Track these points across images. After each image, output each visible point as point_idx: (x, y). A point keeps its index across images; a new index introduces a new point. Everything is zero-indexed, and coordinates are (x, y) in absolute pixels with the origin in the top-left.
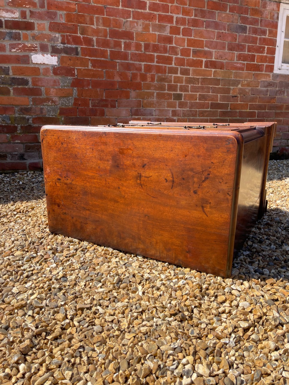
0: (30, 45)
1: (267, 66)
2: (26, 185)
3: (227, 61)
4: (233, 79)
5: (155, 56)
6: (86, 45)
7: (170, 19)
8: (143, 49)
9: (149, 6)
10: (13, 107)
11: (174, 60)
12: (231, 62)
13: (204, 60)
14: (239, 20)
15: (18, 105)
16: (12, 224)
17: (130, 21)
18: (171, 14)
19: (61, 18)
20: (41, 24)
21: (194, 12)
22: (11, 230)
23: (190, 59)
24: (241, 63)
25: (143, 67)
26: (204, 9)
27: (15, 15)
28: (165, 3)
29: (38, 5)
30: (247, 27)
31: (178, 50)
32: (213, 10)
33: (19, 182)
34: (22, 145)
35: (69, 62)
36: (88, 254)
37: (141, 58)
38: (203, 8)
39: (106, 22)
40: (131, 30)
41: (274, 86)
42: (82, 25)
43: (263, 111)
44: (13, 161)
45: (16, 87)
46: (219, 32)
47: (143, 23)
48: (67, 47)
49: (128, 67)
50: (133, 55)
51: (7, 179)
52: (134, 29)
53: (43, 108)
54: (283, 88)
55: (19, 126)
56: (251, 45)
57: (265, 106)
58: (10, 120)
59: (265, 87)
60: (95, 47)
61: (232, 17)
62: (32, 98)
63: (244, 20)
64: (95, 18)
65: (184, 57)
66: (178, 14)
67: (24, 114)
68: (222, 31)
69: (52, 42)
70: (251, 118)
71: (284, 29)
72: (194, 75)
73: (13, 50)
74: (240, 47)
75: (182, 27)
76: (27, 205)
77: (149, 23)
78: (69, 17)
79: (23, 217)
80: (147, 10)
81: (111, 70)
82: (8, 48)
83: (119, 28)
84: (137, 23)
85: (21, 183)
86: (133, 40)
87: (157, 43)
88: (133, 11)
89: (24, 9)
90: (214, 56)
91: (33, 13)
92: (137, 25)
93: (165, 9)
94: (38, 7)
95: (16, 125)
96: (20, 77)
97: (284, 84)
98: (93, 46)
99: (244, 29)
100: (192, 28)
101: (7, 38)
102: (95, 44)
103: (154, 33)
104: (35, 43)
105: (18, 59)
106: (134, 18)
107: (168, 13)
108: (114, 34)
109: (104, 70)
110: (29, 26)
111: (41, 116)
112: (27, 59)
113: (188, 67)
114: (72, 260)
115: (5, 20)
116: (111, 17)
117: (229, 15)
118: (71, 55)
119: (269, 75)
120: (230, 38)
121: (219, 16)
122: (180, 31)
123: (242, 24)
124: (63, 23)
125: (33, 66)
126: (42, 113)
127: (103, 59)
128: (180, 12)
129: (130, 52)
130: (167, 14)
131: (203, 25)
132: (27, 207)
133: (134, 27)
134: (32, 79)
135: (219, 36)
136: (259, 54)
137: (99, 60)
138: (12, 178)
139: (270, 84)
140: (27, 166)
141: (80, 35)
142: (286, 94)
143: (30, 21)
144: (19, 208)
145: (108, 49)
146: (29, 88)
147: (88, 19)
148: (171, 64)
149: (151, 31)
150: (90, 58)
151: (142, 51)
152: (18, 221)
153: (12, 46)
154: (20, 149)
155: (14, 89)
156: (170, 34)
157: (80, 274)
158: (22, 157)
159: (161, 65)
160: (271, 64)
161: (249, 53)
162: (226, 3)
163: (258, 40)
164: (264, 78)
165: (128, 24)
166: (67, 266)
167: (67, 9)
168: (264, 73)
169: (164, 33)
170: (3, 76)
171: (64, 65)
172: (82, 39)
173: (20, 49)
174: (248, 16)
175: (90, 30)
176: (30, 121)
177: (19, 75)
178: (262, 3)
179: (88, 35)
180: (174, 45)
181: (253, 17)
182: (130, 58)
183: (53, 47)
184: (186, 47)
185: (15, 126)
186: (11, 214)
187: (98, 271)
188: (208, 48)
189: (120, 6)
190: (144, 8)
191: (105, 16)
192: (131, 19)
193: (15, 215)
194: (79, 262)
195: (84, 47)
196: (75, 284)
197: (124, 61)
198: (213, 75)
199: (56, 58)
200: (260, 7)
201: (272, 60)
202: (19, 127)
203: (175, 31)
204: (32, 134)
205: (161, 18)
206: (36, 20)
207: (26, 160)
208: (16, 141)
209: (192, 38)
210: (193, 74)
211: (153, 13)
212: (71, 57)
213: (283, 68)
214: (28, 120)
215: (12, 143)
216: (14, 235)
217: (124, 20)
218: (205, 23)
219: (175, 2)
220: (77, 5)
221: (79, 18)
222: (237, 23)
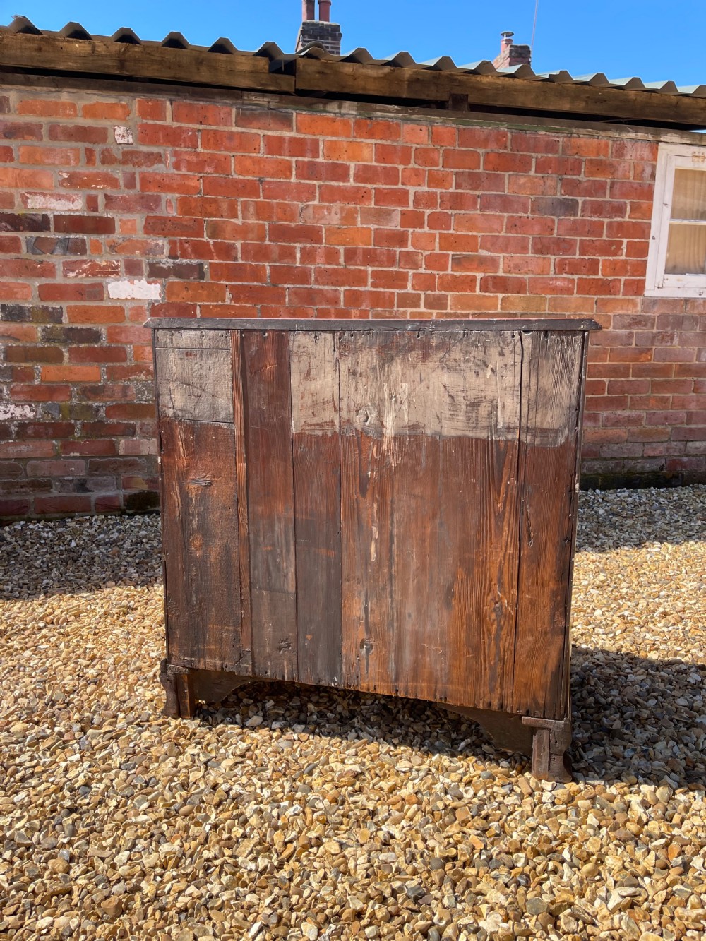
0: (105, 264)
1: (627, 284)
2: (83, 549)
3: (532, 275)
4: (547, 312)
5: (370, 272)
6: (220, 259)
7: (402, 197)
8: (342, 260)
9: (355, 174)
10: (68, 387)
11: (410, 278)
12: (543, 278)
13: (479, 275)
14: (559, 189)
15: (80, 382)
16: (27, 653)
17: (315, 207)
18: (404, 187)
19: (169, 206)
20: (129, 221)
21: (454, 178)
22: (22, 669)
23: (447, 275)
24: (565, 279)
25: (342, 296)
26: (477, 171)
27: (75, 205)
28: (390, 165)
29: (122, 183)
30: (577, 202)
31: (420, 257)
32: (499, 172)
33: (70, 541)
34: (82, 462)
35: (184, 294)
36: (146, 734)
37: (336, 278)
38: (476, 168)
39: (262, 211)
40: (317, 223)
41: (645, 325)
42: (212, 219)
43: (623, 379)
44: (64, 494)
45: (75, 345)
46: (513, 217)
47: (342, 209)
48: (180, 265)
49: (310, 297)
50: (320, 273)
51: (48, 532)
52: (322, 222)
53: (128, 386)
54: (669, 328)
55: (78, 422)
56: (589, 241)
57: (627, 368)
58: (61, 411)
59: (624, 327)
60: (240, 261)
61: (542, 182)
62: (107, 368)
63: (572, 187)
64: (239, 203)
65: (433, 272)
66: (419, 185)
67: (90, 400)
68: (519, 215)
69: (151, 256)
70: (593, 396)
71: (668, 198)
72: (456, 308)
73: (71, 275)
74: (561, 246)
75: (428, 212)
76: (69, 607)
77: (356, 208)
78: (185, 205)
79: (54, 636)
80: (352, 183)
81: (273, 305)
82: (60, 269)
83: (291, 221)
84: (329, 209)
85: (73, 544)
86: (321, 243)
87: (372, 247)
88: (320, 186)
89: (93, 193)
90: (501, 266)
91: (112, 199)
92: (330, 213)
93: (391, 176)
94: (122, 187)
95: (73, 421)
96: (84, 326)
97: (671, 318)
98: (236, 259)
99: (570, 207)
100: (450, 212)
101: (59, 250)
102: (239, 255)
103: (365, 226)
104: (116, 258)
105: (80, 292)
106: (322, 199)
107: (397, 184)
108: (280, 233)
109: (259, 306)
110: (104, 226)
111: (123, 402)
112: (97, 292)
113: (443, 292)
114: (112, 748)
115: (54, 216)
116: (274, 201)
117: (536, 180)
118: (189, 278)
119: (634, 304)
120: (537, 228)
121: (510, 184)
122: (424, 219)
123: (567, 197)
124: (173, 217)
125: (110, 304)
126: (125, 395)
127: (255, 284)
128: (424, 181)
129: (313, 267)
130: (395, 187)
131: (475, 203)
132: (67, 610)
133: (323, 217)
134: (109, 329)
135: (512, 226)
136: (607, 258)
137: (247, 286)
138: (60, 530)
139: (636, 321)
140: (93, 504)
141: (209, 240)
142: (676, 341)
143: (105, 215)
144: (50, 614)
145: (267, 264)
146: (102, 348)
147: (225, 206)
148: (406, 287)
149: (359, 223)
150: (227, 283)
151: (339, 264)
152: (42, 647)
153: (69, 267)
154: (78, 469)
155: (70, 351)
156: (401, 227)
157: (117, 780)
158: (82, 486)
159: (381, 290)
160: (638, 278)
161: (582, 257)
162: (528, 154)
163: (605, 227)
164: (622, 309)
165: (310, 211)
166: (100, 759)
167: (181, 188)
168: (620, 297)
169: (387, 225)
170: (49, 326)
171: (174, 299)
172: (212, 247)
173: (84, 271)
174: (582, 178)
175: (229, 229)
176: (102, 413)
177: (83, 322)
178: (613, 146)
179: (225, 239)
180: (410, 248)
181: (592, 179)
182: (313, 279)
183: (151, 265)
184: (437, 251)
185: (70, 424)
186: (34, 628)
187: (153, 774)
188: (489, 250)
189: (294, 176)
190: (344, 177)
191: (261, 199)
192: (316, 202)
193: (40, 629)
194: (124, 752)
195: (217, 262)
196: (101, 802)
197: (301, 286)
198: (499, 306)
199: (158, 286)
200: (609, 156)
201: (641, 268)
202: (79, 426)
203: (413, 219)
204: (103, 439)
205: (381, 196)
206: (118, 213)
207: (90, 491)
208: (72, 454)
209: (452, 231)
210: (455, 306)
211: (364, 187)
212: (189, 283)
213: (667, 283)
214: (97, 410)
215: (64, 458)
216: (24, 682)
217: (301, 205)
218: (479, 200)
219: (412, 161)
220: (201, 180)
221: (207, 206)
222: (555, 194)
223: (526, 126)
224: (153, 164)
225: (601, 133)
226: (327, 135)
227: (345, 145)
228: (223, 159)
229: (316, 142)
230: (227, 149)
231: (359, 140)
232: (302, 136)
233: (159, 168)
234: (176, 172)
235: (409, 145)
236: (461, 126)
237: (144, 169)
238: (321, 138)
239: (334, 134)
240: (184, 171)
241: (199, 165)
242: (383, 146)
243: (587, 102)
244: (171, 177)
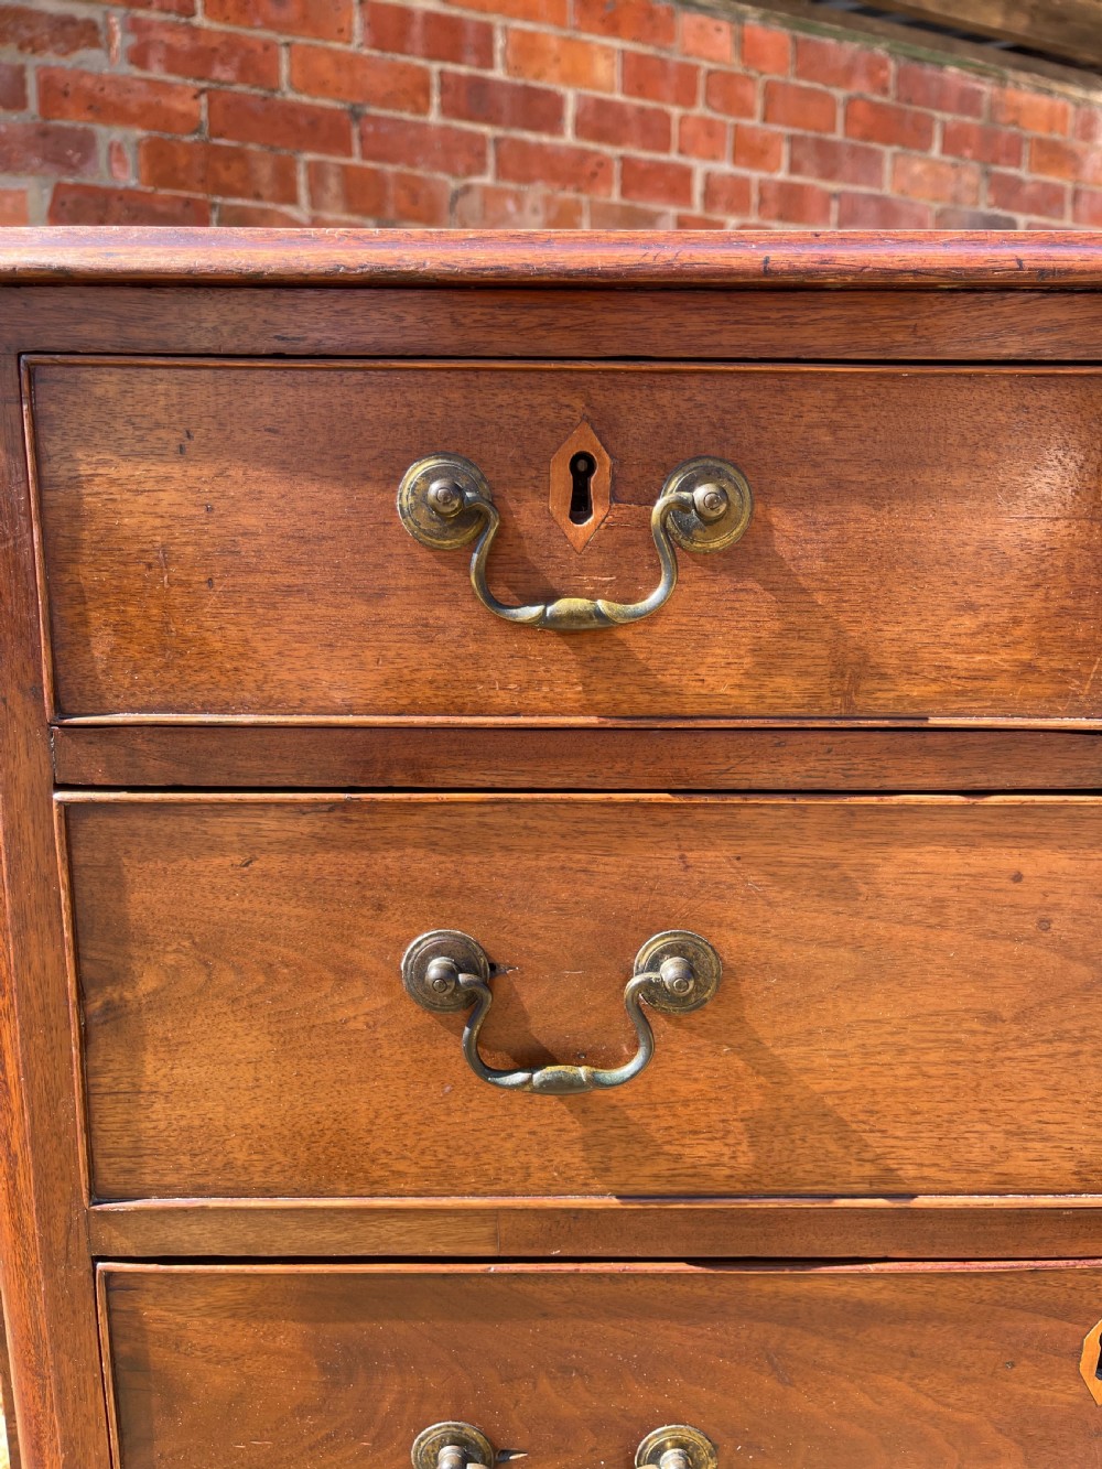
7: (676, 184)
9: (576, 118)
14: (984, 192)
17: (486, 191)
18: (682, 160)
19: (118, 160)
20: (7, 193)
21: (786, 149)
26: (832, 137)
28: (653, 104)
30: (1015, 226)
32: (871, 145)
38: (828, 131)
39: (359, 191)
42: (230, 202)
47: (548, 201)
52: (503, 227)
61: (953, 175)
63: (1007, 191)
64: (301, 167)
66: (715, 158)
75: (732, 220)
77: (579, 201)
78: (160, 160)
80: (568, 138)
83: (428, 220)
84: (519, 199)
88: (497, 141)
92: (520, 209)
93: (654, 130)
100: (776, 224)
106: (502, 172)
107: (666, 148)
116: (390, 169)
117: (941, 169)
121: (897, 173)
123: (995, 212)
124: (129, 191)
128: (724, 150)
130: (662, 157)
131: (826, 211)
133: (504, 217)
147: (265, 171)
162: (928, 111)
165: (474, 199)
167: (150, 115)
174: (1022, 173)
178: (1076, 114)
181: (1040, 177)
189: (434, 109)
190: (552, 123)
191: (356, 160)
200: (1070, 134)
205: (637, 178)
211: (595, 153)
217: (454, 184)
219: (700, 99)
220: (204, 100)
221: (219, 166)
222: (976, 203)
223: (923, 52)
224: (75, 48)
225: (1056, 87)
226: (513, 15)
227: (554, 45)
228: (260, 50)
229: (486, 32)
230: (269, 25)
231: (586, 37)
232: (454, 12)
233: (89, 59)
234: (136, 72)
235: (692, 61)
236: (801, 35)
237: (51, 59)
238: (498, 21)
239: (529, 15)
240: (157, 73)
241: (198, 59)
242: (640, 58)
243: (1033, 19)
244: (121, 84)
